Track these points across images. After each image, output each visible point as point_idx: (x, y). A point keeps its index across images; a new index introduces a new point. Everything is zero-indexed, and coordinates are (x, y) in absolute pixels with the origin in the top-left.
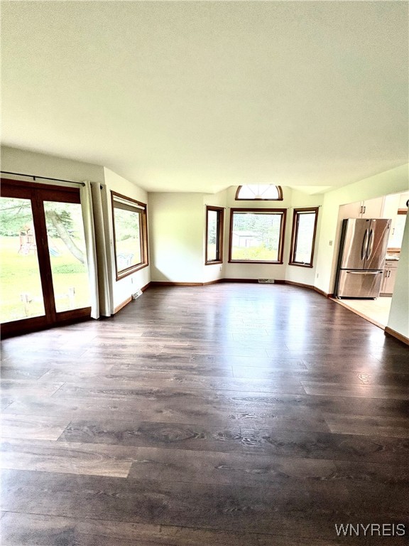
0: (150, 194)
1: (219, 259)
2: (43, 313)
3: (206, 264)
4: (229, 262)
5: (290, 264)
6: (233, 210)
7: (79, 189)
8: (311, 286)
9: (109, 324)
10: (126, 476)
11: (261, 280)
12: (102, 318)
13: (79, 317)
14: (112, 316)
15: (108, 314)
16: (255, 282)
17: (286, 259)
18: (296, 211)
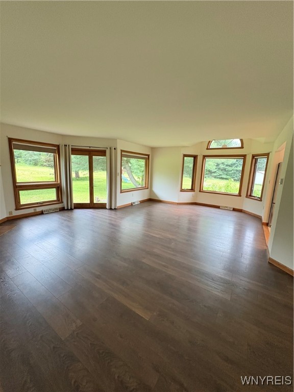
0: (153, 149)
1: (192, 189)
2: (89, 202)
3: (181, 191)
4: (200, 191)
5: (247, 196)
6: (204, 157)
7: (105, 151)
8: (259, 216)
9: (113, 212)
10: (148, 320)
11: (222, 207)
12: (111, 209)
13: (102, 206)
14: (115, 209)
15: (113, 208)
16: (218, 207)
17: (244, 193)
18: (253, 156)
